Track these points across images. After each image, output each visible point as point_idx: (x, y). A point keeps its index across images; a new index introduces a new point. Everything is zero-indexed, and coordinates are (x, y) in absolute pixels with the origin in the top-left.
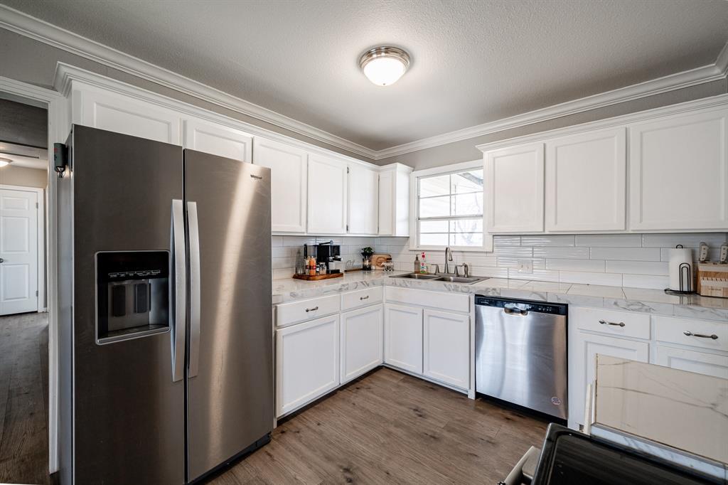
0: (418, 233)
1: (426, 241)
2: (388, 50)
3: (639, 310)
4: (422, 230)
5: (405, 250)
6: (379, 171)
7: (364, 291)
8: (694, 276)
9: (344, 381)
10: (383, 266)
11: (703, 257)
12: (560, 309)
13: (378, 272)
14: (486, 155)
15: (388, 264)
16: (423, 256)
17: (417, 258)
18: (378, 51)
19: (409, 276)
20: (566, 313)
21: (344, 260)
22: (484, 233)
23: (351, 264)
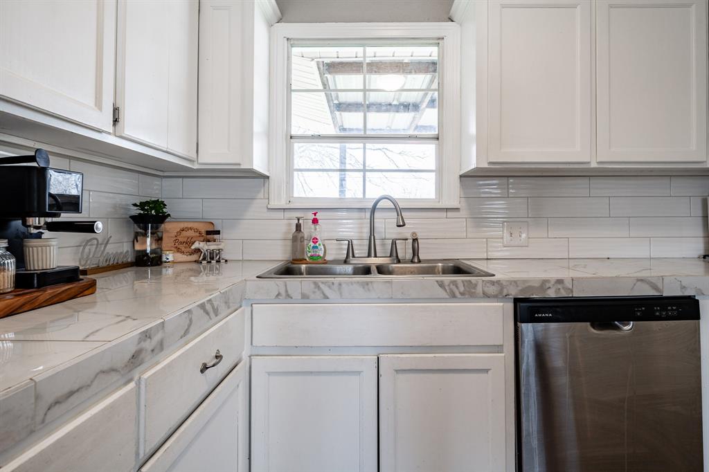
0: (290, 170)
4: (298, 162)
5: (258, 207)
10: (198, 251)
13: (179, 268)
15: (212, 246)
16: (315, 221)
17: (298, 227)
21: (88, 227)
22: (439, 171)
23: (111, 249)
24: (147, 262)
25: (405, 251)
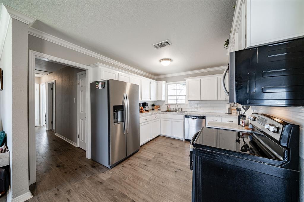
0: (168, 100)
1: (170, 102)
2: (167, 59)
3: (219, 117)
5: (164, 104)
6: (157, 82)
7: (156, 115)
8: (231, 110)
9: (152, 138)
10: (158, 109)
11: (232, 106)
12: (204, 118)
13: (156, 110)
14: (187, 80)
16: (169, 106)
18: (165, 59)
19: (166, 111)
20: (205, 119)
21: (149, 107)
22: (186, 100)
23: (150, 108)
24: (153, 110)
25: (180, 110)
